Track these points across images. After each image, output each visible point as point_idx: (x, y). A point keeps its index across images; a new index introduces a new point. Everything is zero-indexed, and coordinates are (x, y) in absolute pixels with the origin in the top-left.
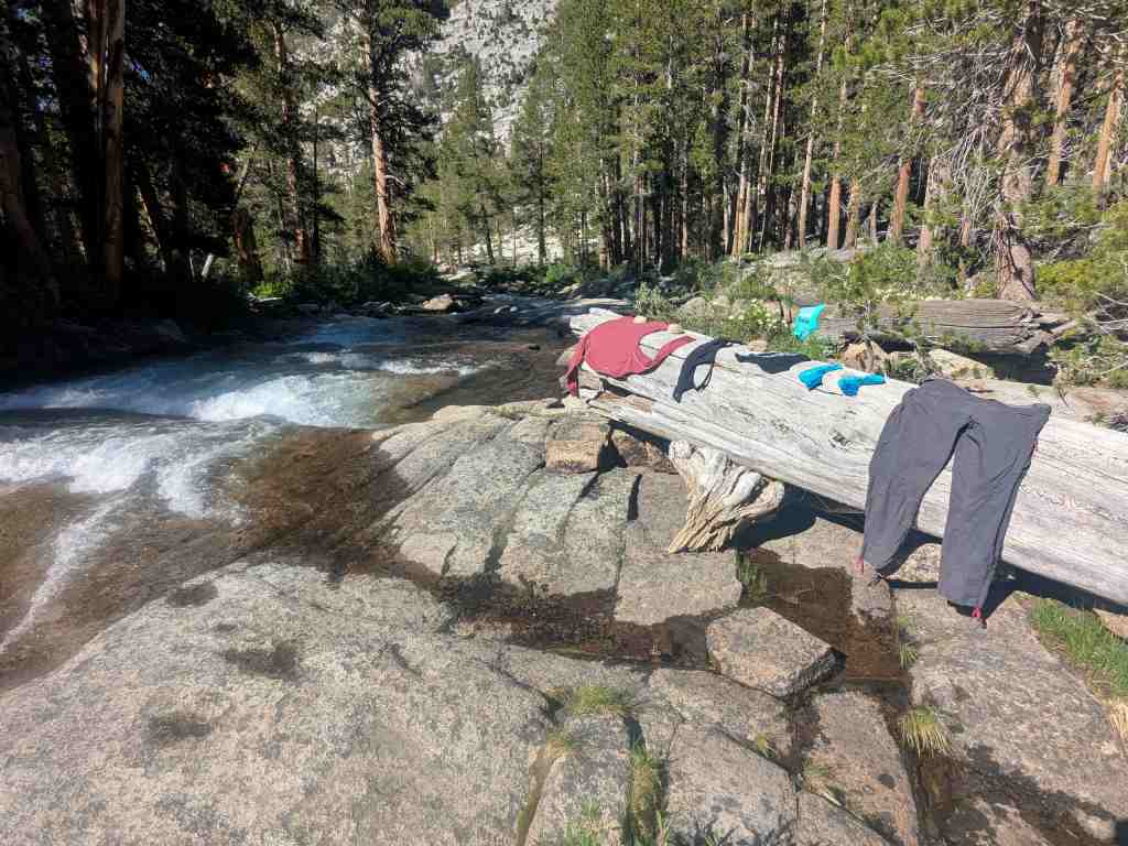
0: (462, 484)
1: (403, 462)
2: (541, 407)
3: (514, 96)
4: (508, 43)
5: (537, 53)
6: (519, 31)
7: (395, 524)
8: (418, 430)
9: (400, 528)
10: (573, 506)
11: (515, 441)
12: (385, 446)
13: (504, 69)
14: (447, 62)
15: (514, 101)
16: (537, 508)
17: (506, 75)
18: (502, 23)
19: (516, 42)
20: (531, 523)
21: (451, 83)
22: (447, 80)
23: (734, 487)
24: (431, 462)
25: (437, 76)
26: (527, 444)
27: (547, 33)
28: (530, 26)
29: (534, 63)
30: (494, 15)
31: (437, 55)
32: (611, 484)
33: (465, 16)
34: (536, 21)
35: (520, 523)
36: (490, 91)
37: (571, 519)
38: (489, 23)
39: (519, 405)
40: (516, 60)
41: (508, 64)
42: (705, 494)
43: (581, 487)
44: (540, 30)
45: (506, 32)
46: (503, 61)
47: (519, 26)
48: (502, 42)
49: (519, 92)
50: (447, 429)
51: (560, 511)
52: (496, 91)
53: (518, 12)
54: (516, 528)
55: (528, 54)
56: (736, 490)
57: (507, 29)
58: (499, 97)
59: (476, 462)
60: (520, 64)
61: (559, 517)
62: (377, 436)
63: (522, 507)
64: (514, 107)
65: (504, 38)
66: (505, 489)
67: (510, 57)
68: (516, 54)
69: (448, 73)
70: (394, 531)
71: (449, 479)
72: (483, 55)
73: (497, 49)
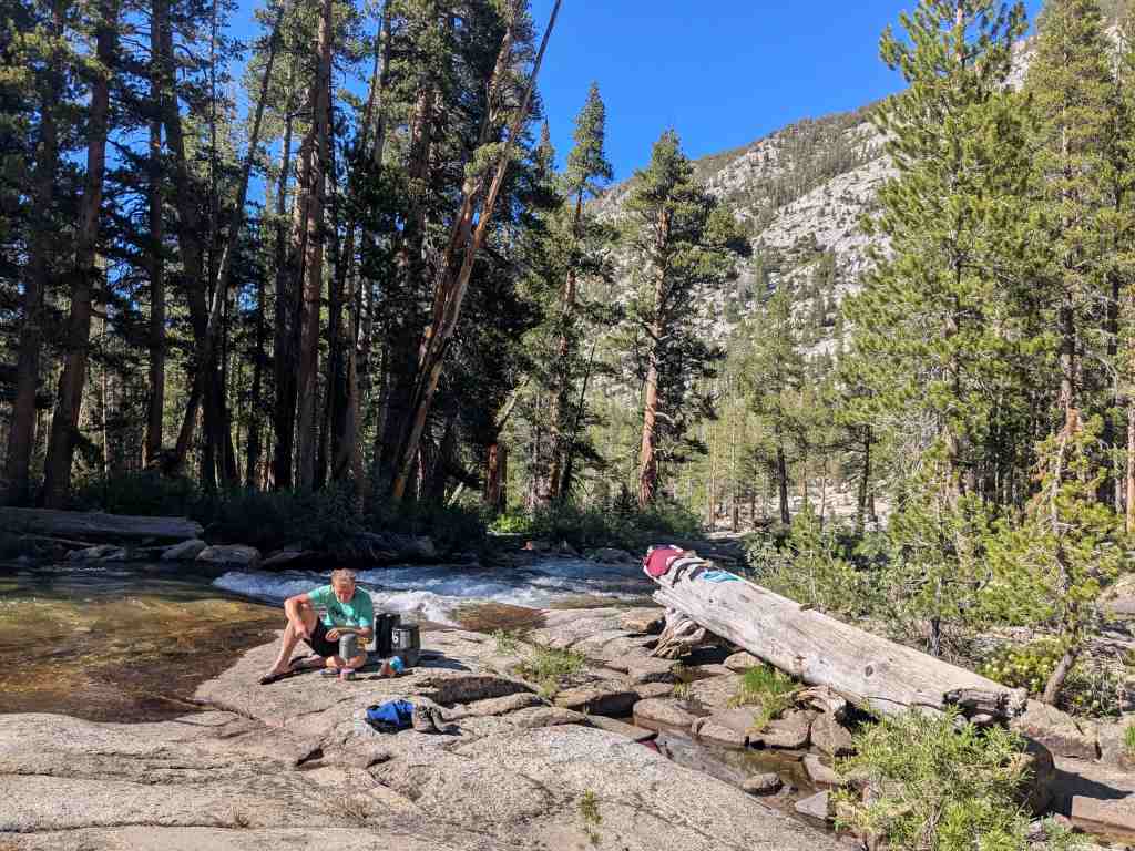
14: (789, 258)
17: (872, 271)
25: (772, 274)
30: (863, 199)
31: (776, 249)
46: (869, 254)
69: (788, 271)
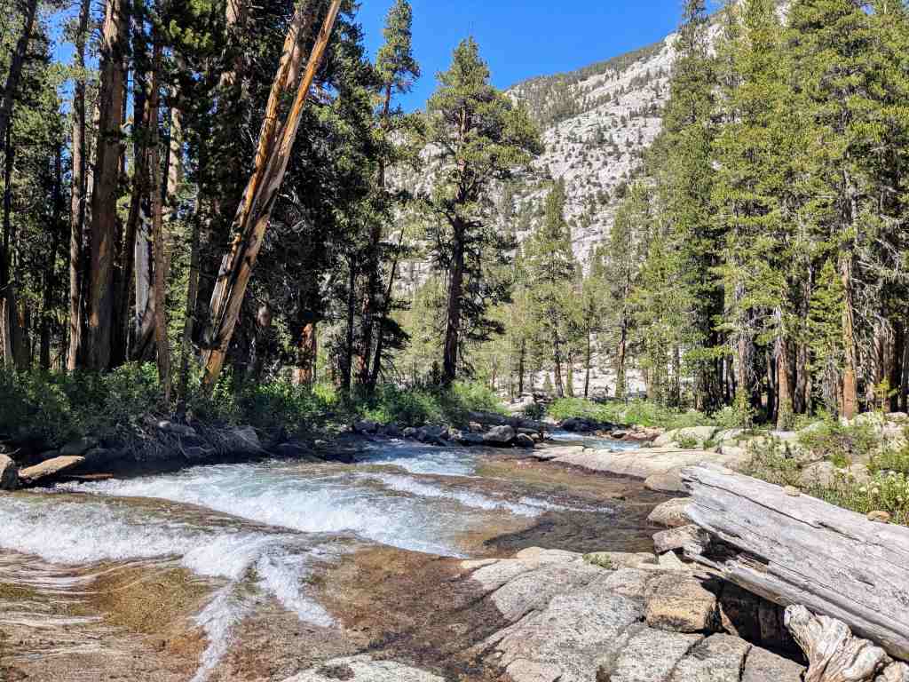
0: (561, 622)
1: (498, 592)
2: (639, 560)
3: (599, 216)
4: (596, 165)
5: (628, 174)
6: (610, 154)
7: (497, 648)
8: (508, 566)
9: (503, 652)
10: (679, 661)
11: (611, 590)
12: (476, 576)
13: (590, 189)
15: (598, 220)
16: (640, 656)
17: (592, 196)
18: (591, 147)
19: (605, 164)
20: (635, 670)
21: (530, 203)
22: (527, 200)
23: (855, 659)
24: (525, 597)
25: (515, 196)
26: (624, 595)
27: (642, 155)
28: (622, 148)
29: (624, 185)
30: (584, 139)
32: (718, 649)
33: (553, 141)
34: (629, 144)
35: (623, 668)
36: (572, 211)
37: (677, 672)
38: (578, 146)
39: (614, 556)
40: (603, 181)
41: (595, 184)
42: (823, 663)
43: (686, 645)
44: (633, 153)
45: (595, 155)
46: (589, 182)
47: (610, 149)
48: (590, 164)
49: (603, 212)
50: (537, 569)
51: (666, 665)
52: (579, 210)
53: (611, 136)
54: (619, 671)
55: (618, 175)
56: (857, 662)
57: (597, 152)
58: (581, 217)
59: (573, 603)
60: (608, 185)
61: (664, 669)
62: (467, 565)
63: (624, 654)
64: (596, 227)
65: (592, 161)
66: (604, 635)
67: (597, 178)
68: (604, 176)
69: (528, 194)
70: (498, 655)
71: (547, 615)
72: (569, 176)
73: (584, 171)
